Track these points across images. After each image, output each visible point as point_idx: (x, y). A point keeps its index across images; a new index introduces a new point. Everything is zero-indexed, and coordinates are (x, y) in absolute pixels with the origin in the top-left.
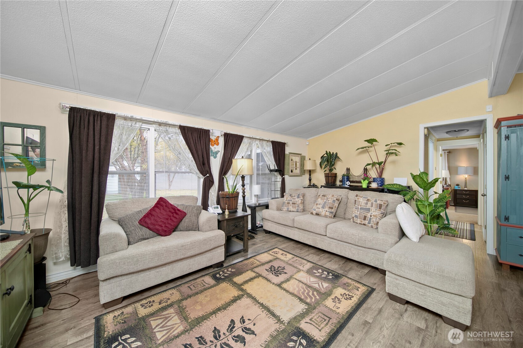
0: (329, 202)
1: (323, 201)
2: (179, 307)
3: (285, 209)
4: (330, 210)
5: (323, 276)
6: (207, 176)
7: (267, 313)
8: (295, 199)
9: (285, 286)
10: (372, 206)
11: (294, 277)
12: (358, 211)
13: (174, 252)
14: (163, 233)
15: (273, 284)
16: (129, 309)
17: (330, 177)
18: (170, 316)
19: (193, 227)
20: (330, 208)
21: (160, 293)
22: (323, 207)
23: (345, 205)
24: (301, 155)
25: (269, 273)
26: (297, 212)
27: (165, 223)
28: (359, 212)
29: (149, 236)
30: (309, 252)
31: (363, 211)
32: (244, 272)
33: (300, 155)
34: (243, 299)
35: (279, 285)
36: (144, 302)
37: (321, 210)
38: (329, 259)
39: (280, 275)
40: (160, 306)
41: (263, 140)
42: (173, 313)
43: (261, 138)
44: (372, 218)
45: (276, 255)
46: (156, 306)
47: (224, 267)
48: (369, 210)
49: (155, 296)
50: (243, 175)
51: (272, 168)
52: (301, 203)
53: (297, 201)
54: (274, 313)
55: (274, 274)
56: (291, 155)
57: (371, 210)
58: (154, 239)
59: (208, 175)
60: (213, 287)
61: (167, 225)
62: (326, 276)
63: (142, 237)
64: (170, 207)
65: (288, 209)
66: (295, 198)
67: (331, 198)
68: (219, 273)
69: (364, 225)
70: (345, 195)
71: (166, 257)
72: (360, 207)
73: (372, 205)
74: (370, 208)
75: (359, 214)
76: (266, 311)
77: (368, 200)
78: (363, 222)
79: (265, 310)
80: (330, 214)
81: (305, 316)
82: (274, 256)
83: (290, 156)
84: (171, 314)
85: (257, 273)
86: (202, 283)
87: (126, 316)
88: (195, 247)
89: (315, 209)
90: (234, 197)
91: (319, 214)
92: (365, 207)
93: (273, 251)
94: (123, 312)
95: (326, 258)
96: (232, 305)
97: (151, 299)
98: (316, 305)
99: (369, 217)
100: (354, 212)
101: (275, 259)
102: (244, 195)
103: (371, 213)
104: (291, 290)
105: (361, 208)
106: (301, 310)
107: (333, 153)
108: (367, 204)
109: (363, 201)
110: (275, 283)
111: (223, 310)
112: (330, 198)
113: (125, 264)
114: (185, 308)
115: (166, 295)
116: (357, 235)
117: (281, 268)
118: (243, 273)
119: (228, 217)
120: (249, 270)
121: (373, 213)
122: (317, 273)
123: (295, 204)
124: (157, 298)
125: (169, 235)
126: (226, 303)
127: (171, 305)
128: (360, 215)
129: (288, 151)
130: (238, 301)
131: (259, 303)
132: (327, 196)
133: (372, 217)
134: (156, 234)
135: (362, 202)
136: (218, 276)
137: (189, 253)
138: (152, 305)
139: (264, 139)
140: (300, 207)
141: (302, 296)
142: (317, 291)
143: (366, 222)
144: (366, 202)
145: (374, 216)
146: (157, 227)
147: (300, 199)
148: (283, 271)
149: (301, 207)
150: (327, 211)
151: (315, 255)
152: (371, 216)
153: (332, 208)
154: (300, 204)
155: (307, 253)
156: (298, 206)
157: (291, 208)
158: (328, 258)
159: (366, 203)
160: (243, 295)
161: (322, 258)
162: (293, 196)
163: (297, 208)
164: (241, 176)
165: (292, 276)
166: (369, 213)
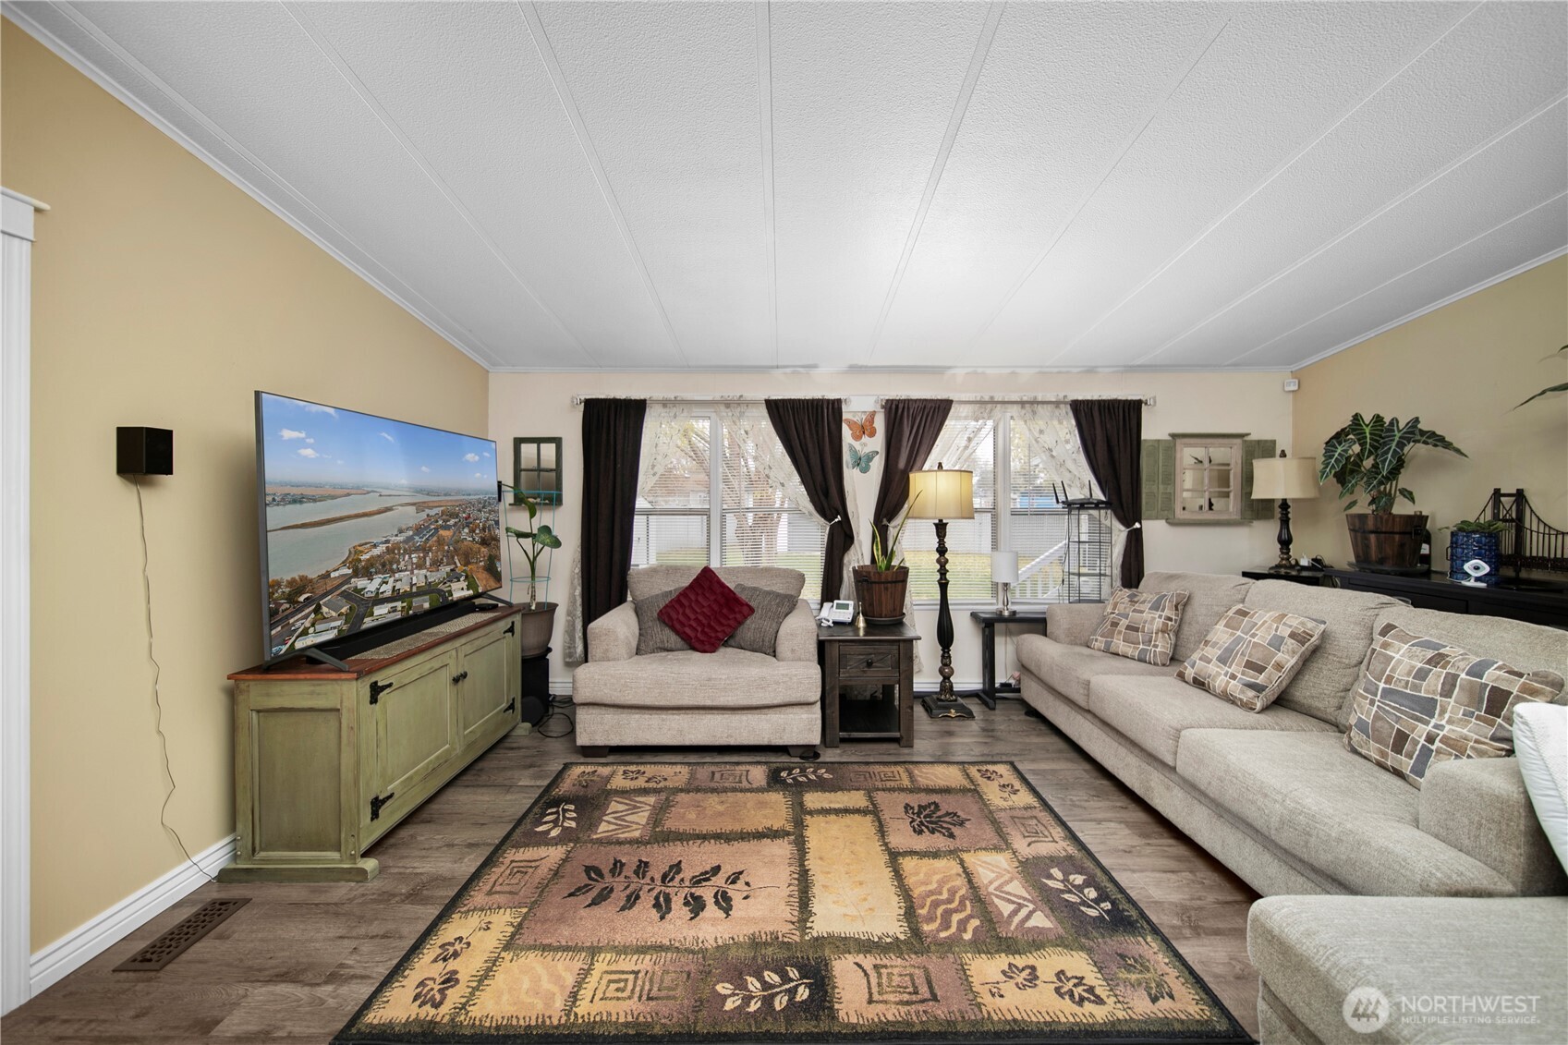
0: (1255, 640)
1: (1232, 634)
2: (667, 799)
3: (1100, 643)
4: (1252, 677)
5: (1066, 896)
6: (836, 520)
7: (797, 893)
8: (1142, 612)
9: (908, 864)
10: (1447, 693)
11: (965, 856)
12: (1372, 703)
13: (690, 686)
14: (697, 645)
15: (886, 844)
16: (605, 771)
17: (1372, 532)
18: (640, 807)
19: (763, 645)
20: (1250, 665)
21: (667, 763)
22: (1223, 660)
23: (1348, 666)
24: (1246, 438)
25: (905, 817)
26: (1140, 660)
27: (703, 625)
28: (1375, 708)
29: (673, 646)
30: (1118, 815)
31: (1394, 708)
32: (846, 789)
33: (1238, 441)
34: (779, 841)
35: (894, 856)
36: (633, 768)
37: (1213, 668)
38: (1173, 865)
39: (928, 833)
40: (647, 785)
41: (1034, 402)
42: (650, 805)
43: (1025, 399)
44: (1434, 747)
45: (981, 781)
46: (641, 783)
47: (818, 761)
48: (1428, 707)
49: (653, 766)
50: (941, 521)
51: (1076, 494)
52: (1163, 632)
53: (1145, 622)
54: (810, 900)
55: (915, 824)
56: (1179, 441)
57: (1443, 712)
58: (680, 655)
59: (839, 518)
60: (751, 792)
61: (706, 630)
62: (1079, 901)
63: (661, 646)
64: (718, 592)
65: (1108, 644)
66: (1142, 607)
67: (1270, 627)
68: (790, 770)
69: (1398, 773)
70: (1355, 623)
71: (674, 692)
72: (1382, 685)
73: (1447, 687)
74: (1438, 698)
75: (1377, 717)
76: (796, 888)
77: (1438, 660)
78: (1392, 759)
79: (798, 885)
80: (1242, 692)
81: (874, 951)
82: (972, 781)
83: (1178, 447)
84: (646, 804)
85: (872, 804)
86: (740, 777)
87: (595, 778)
88: (737, 689)
89: (1195, 662)
90: (884, 583)
91: (1203, 684)
92: (1408, 691)
93: (984, 768)
94: (596, 771)
95: (1168, 857)
96: (749, 841)
97: (642, 768)
98: (933, 948)
99: (1422, 741)
100: (1358, 706)
101: (964, 791)
102: (946, 579)
103: (1436, 726)
104: (911, 881)
105: (1386, 693)
106: (880, 934)
107: (1394, 422)
108: (1422, 675)
109: (1410, 658)
110: (889, 845)
111: (722, 841)
112: (1263, 624)
113: (606, 685)
114: (673, 806)
115: (667, 771)
116: (1279, 797)
117: (955, 818)
118: (842, 790)
119: (865, 635)
120: (864, 790)
121: (1448, 727)
122: (1055, 879)
123: (1137, 630)
124: (650, 770)
125: (711, 652)
126: (742, 831)
127: (656, 791)
128: (1379, 724)
129: (1153, 429)
130: (766, 841)
131: (802, 865)
132: (1251, 617)
133: (1437, 743)
134: (686, 646)
135: (1399, 662)
136: (784, 774)
137: (722, 699)
138: (636, 778)
139: (1040, 399)
140: (1156, 646)
141: (926, 908)
142: (991, 921)
143: (1406, 764)
144: (1420, 665)
145: (1445, 740)
146: (688, 630)
147: (1160, 617)
148: (950, 826)
149: (1162, 646)
150: (1233, 677)
151: (1130, 829)
152: (1430, 739)
153: (1260, 670)
154: (1160, 634)
155: (1109, 815)
156: (1147, 638)
157: (1120, 645)
158: (1178, 859)
159: (1420, 670)
160: (788, 834)
161: (1148, 850)
162: (1136, 602)
163: (1141, 646)
164: (937, 521)
165: (961, 851)
166: (1427, 723)
